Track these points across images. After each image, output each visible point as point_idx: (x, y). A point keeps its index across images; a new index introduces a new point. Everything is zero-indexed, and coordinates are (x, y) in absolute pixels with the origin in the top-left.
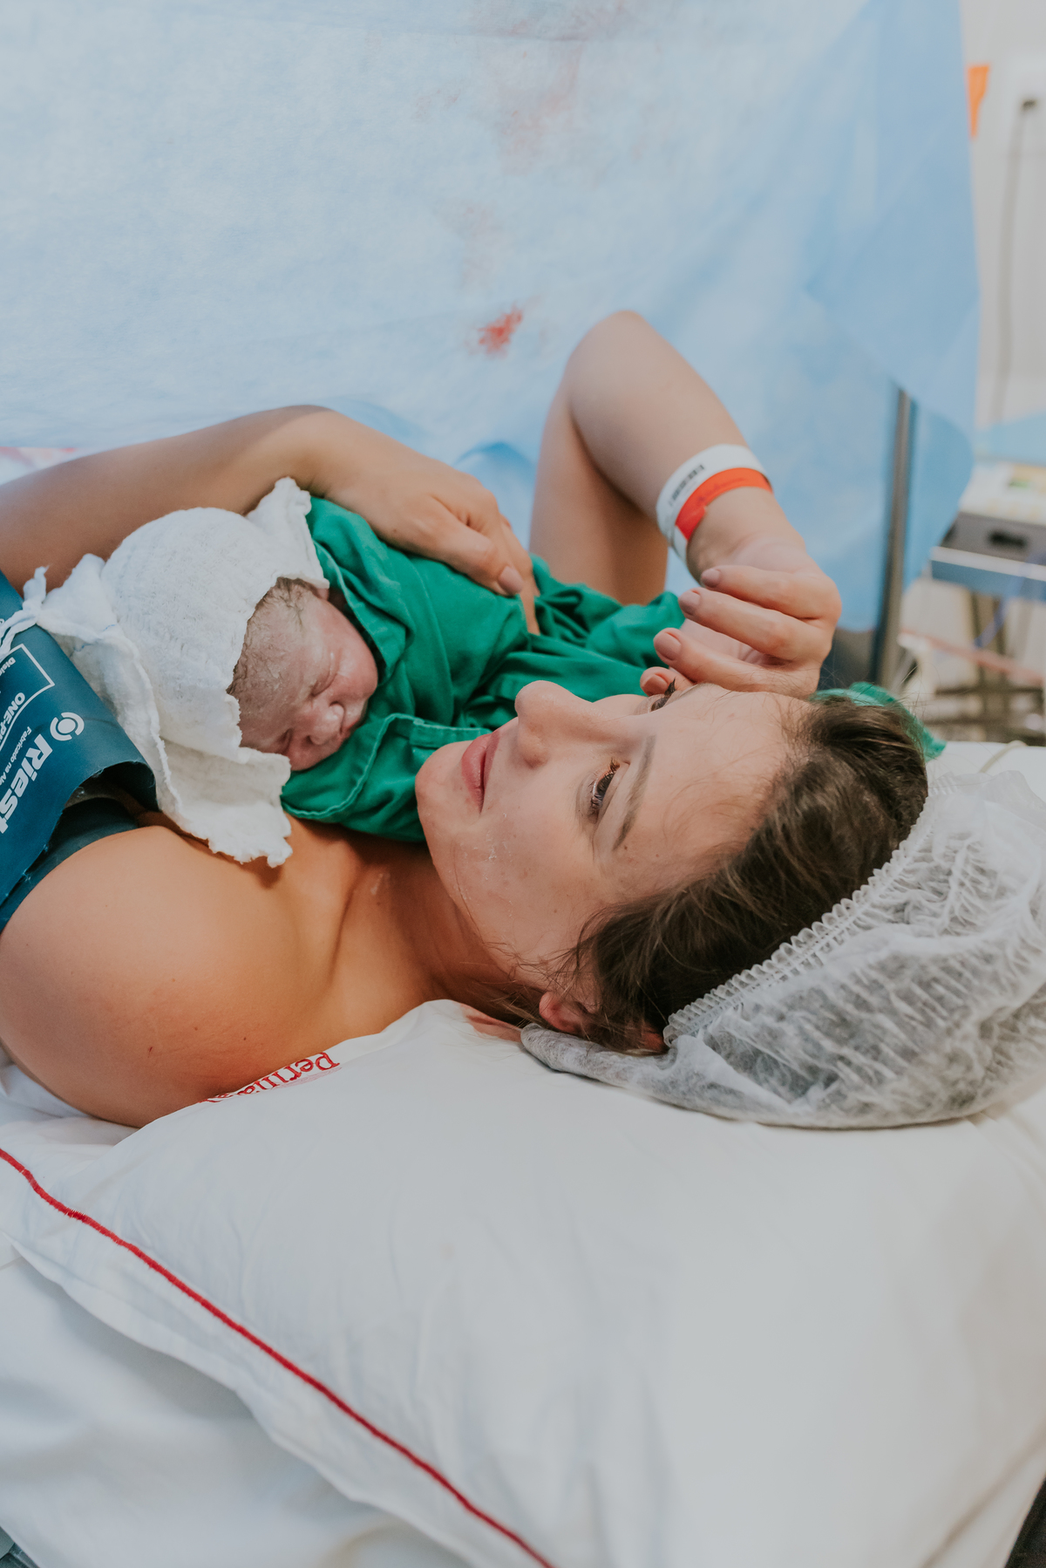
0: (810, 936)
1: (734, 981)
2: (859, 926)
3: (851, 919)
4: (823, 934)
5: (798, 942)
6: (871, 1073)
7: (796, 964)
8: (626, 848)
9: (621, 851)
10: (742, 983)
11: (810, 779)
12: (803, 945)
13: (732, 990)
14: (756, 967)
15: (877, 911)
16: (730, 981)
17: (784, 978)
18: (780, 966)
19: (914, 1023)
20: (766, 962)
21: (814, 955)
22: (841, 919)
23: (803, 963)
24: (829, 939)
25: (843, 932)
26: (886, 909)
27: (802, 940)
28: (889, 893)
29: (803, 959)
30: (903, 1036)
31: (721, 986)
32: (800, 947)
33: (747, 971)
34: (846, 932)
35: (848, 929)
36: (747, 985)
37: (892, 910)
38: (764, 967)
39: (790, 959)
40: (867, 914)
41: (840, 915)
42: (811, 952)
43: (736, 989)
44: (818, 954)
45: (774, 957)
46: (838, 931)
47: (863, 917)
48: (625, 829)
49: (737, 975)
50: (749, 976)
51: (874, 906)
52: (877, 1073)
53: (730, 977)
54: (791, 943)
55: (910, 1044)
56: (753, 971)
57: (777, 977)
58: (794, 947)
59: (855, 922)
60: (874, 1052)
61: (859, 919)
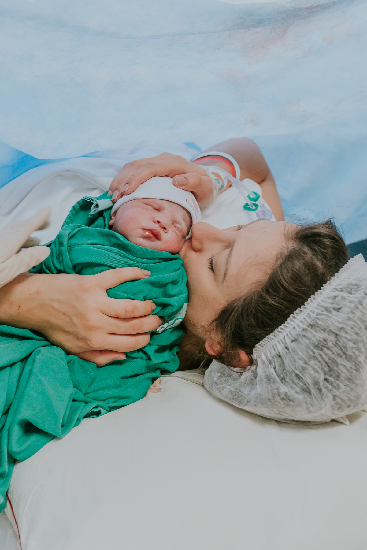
0: (301, 311)
1: (276, 331)
2: (319, 306)
3: (316, 303)
4: (306, 310)
5: (297, 314)
6: (336, 385)
7: (298, 322)
9: (225, 283)
10: (279, 332)
12: (299, 315)
13: (276, 335)
14: (283, 325)
15: (326, 300)
16: (274, 331)
17: (294, 328)
18: (292, 323)
19: (352, 370)
20: (286, 322)
21: (304, 318)
22: (312, 304)
23: (300, 321)
24: (309, 311)
26: (329, 298)
27: (298, 313)
29: (300, 320)
30: (348, 374)
31: (272, 333)
32: (298, 315)
33: (280, 326)
34: (315, 308)
35: (315, 307)
36: (281, 332)
37: (331, 299)
38: (286, 324)
39: (295, 320)
41: (312, 301)
42: (303, 317)
43: (277, 334)
44: (305, 317)
45: (288, 320)
47: (321, 302)
48: (225, 275)
49: (277, 329)
50: (282, 329)
52: (338, 385)
53: (274, 330)
54: (294, 314)
55: (350, 377)
56: (282, 326)
57: (292, 327)
58: (295, 315)
59: (318, 305)
60: (337, 378)
61: (319, 303)
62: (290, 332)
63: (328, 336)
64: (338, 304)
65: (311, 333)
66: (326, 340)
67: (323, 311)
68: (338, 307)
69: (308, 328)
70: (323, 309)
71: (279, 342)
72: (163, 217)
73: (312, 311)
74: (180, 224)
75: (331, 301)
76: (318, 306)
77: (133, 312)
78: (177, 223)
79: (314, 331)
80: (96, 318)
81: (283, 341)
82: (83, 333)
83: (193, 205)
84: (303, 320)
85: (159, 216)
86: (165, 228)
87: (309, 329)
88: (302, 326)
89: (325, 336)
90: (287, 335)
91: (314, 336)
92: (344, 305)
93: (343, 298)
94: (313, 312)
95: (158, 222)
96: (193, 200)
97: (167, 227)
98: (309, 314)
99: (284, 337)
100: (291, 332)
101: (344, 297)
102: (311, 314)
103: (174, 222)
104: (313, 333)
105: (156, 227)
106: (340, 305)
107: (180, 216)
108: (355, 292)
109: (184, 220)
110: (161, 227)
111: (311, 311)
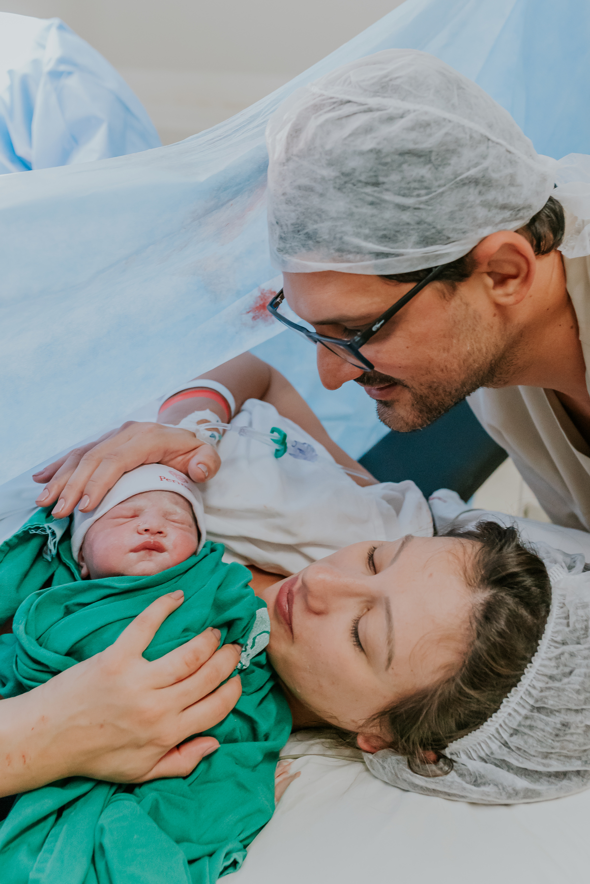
1: (485, 725)
2: (540, 675)
3: (534, 672)
4: (522, 686)
5: (512, 696)
8: (393, 669)
10: (489, 725)
11: (489, 613)
13: (483, 730)
14: (494, 715)
15: (547, 663)
16: (482, 726)
17: (509, 714)
18: (506, 709)
21: (521, 698)
22: (529, 674)
23: (516, 704)
24: (526, 686)
25: (532, 680)
26: (550, 659)
27: (513, 694)
28: (548, 649)
29: (516, 701)
31: (478, 730)
33: (490, 718)
34: (534, 680)
35: (534, 678)
37: (554, 659)
38: (498, 713)
39: (510, 704)
40: (542, 665)
41: (528, 671)
42: (520, 696)
43: (486, 729)
44: (524, 697)
45: (501, 707)
46: (529, 680)
47: (540, 668)
49: (486, 723)
50: (492, 721)
51: (543, 659)
54: (508, 698)
56: (493, 717)
57: (506, 714)
58: (510, 699)
59: (537, 673)
61: (538, 670)
62: (504, 722)
63: (566, 717)
64: (566, 665)
65: (541, 720)
66: (566, 724)
67: (547, 683)
68: (567, 670)
69: (533, 714)
70: (546, 679)
71: (490, 738)
72: (149, 521)
73: (532, 685)
74: (175, 513)
75: (553, 663)
76: (537, 676)
77: (197, 659)
78: (170, 514)
79: (543, 715)
80: (152, 702)
81: (497, 735)
82: (144, 734)
83: (173, 478)
84: (521, 702)
85: (143, 523)
86: (160, 533)
87: (536, 714)
88: (524, 712)
89: (562, 719)
90: (501, 726)
91: (547, 724)
92: (576, 665)
93: (572, 655)
94: (534, 687)
95: (146, 530)
96: (170, 472)
97: (161, 530)
98: (527, 690)
99: (497, 729)
100: (507, 721)
101: (573, 653)
102: (534, 692)
103: (166, 515)
104: (543, 719)
105: (146, 538)
106: (570, 667)
107: (167, 504)
108: (584, 640)
109: (177, 503)
110: (153, 534)
111: (530, 685)
